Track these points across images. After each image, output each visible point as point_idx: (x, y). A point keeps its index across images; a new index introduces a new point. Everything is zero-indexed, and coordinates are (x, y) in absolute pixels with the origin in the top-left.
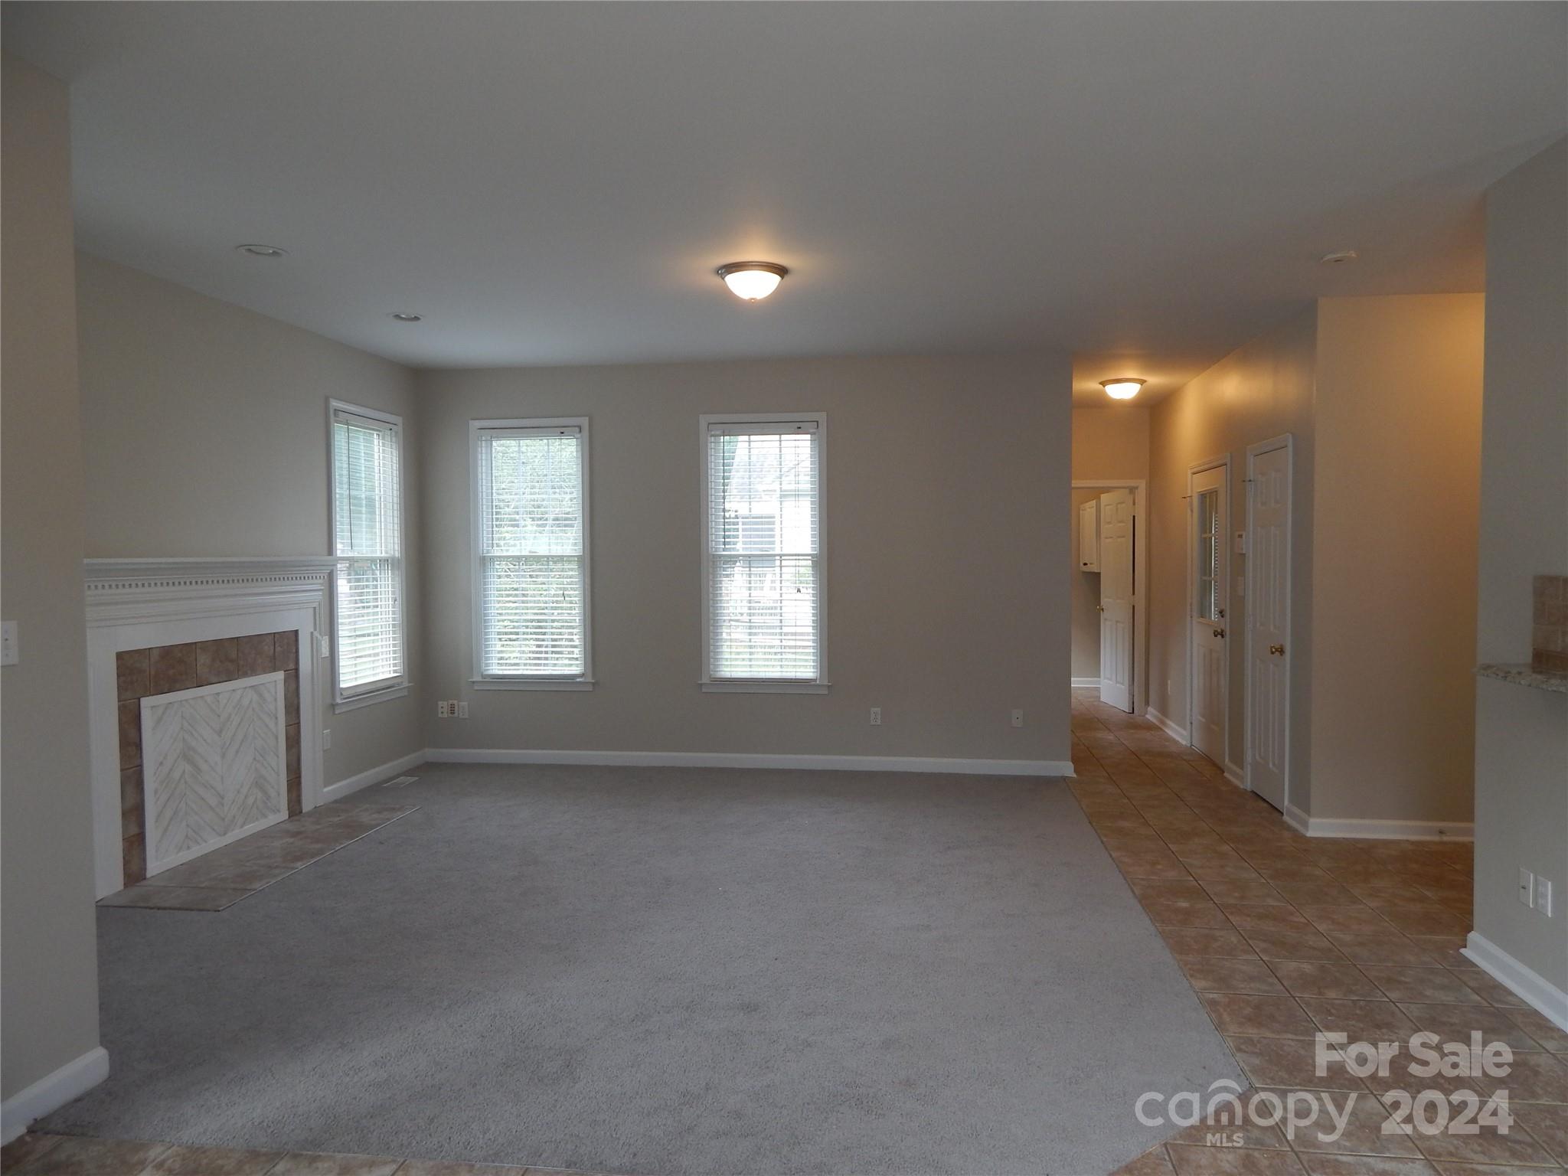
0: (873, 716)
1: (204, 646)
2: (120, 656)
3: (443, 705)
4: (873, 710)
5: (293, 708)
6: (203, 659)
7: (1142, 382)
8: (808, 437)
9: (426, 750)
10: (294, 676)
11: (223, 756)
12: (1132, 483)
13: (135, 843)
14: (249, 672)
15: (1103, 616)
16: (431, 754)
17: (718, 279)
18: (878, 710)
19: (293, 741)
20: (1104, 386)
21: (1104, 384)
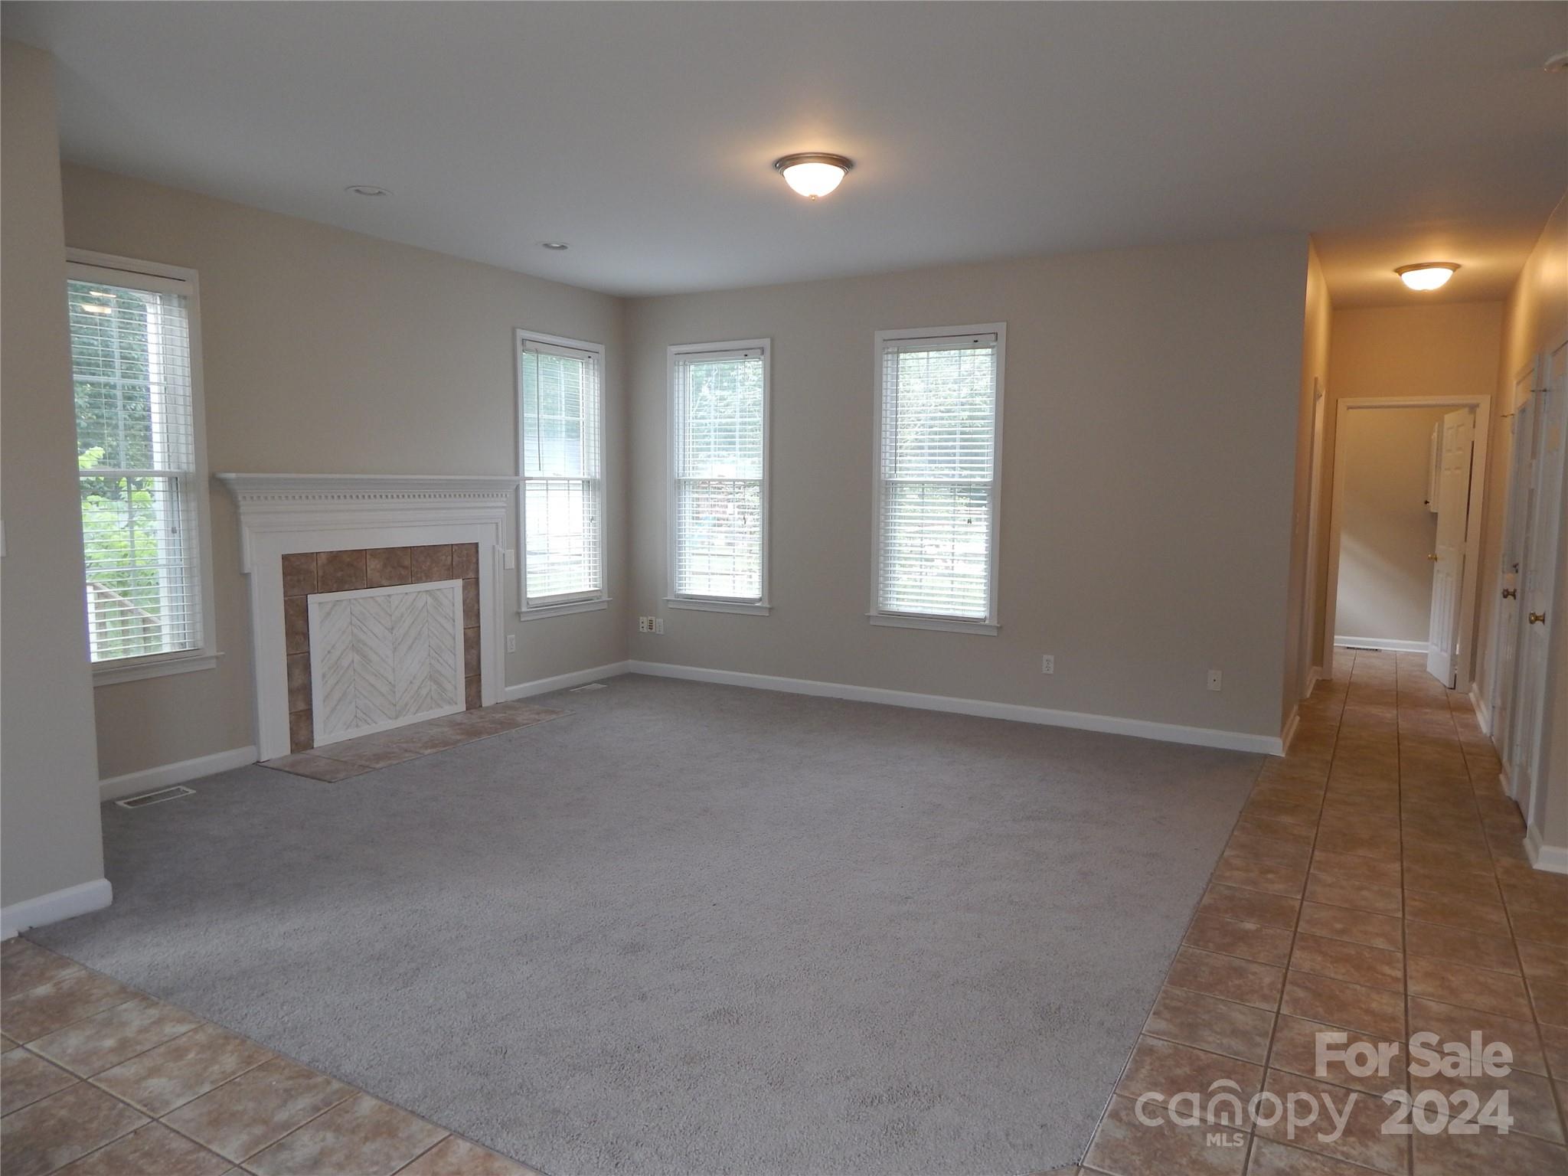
0: (1045, 664)
1: (375, 553)
2: (286, 558)
3: (644, 620)
4: (1045, 657)
5: (472, 612)
6: (373, 565)
7: (1455, 267)
8: (989, 351)
9: (630, 661)
10: (473, 586)
11: (395, 650)
12: (1470, 399)
13: (302, 717)
14: (424, 578)
15: (1438, 566)
16: (633, 665)
17: (774, 175)
18: (1051, 658)
19: (473, 643)
20: (1401, 275)
21: (1400, 271)
